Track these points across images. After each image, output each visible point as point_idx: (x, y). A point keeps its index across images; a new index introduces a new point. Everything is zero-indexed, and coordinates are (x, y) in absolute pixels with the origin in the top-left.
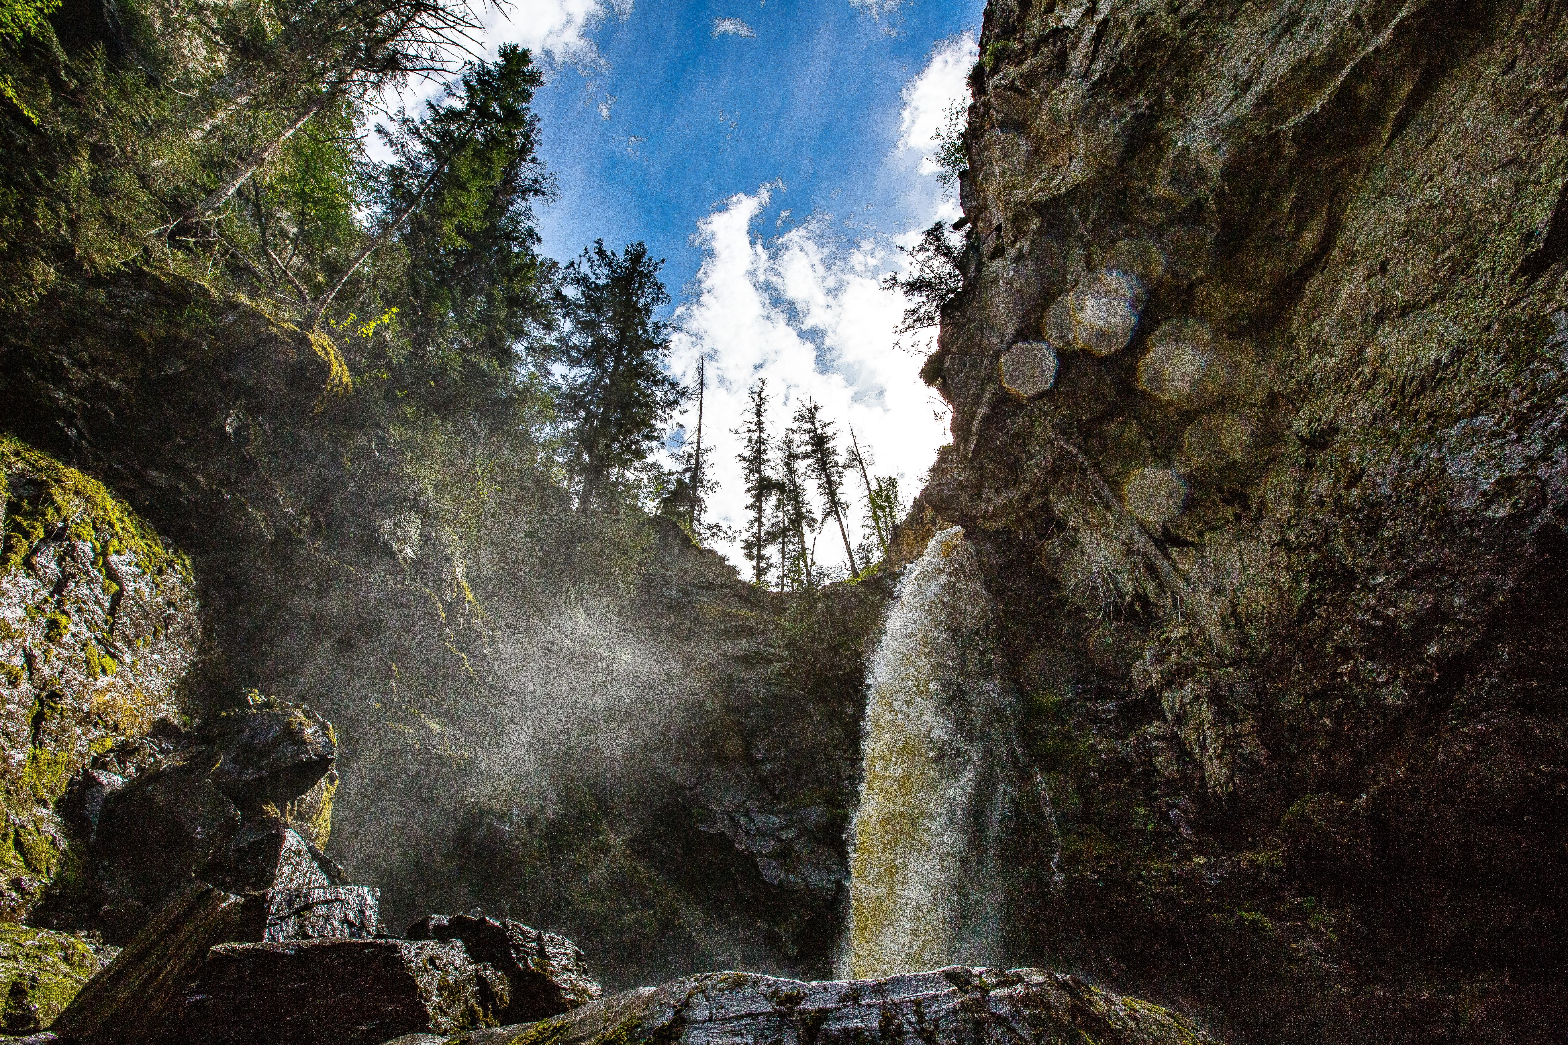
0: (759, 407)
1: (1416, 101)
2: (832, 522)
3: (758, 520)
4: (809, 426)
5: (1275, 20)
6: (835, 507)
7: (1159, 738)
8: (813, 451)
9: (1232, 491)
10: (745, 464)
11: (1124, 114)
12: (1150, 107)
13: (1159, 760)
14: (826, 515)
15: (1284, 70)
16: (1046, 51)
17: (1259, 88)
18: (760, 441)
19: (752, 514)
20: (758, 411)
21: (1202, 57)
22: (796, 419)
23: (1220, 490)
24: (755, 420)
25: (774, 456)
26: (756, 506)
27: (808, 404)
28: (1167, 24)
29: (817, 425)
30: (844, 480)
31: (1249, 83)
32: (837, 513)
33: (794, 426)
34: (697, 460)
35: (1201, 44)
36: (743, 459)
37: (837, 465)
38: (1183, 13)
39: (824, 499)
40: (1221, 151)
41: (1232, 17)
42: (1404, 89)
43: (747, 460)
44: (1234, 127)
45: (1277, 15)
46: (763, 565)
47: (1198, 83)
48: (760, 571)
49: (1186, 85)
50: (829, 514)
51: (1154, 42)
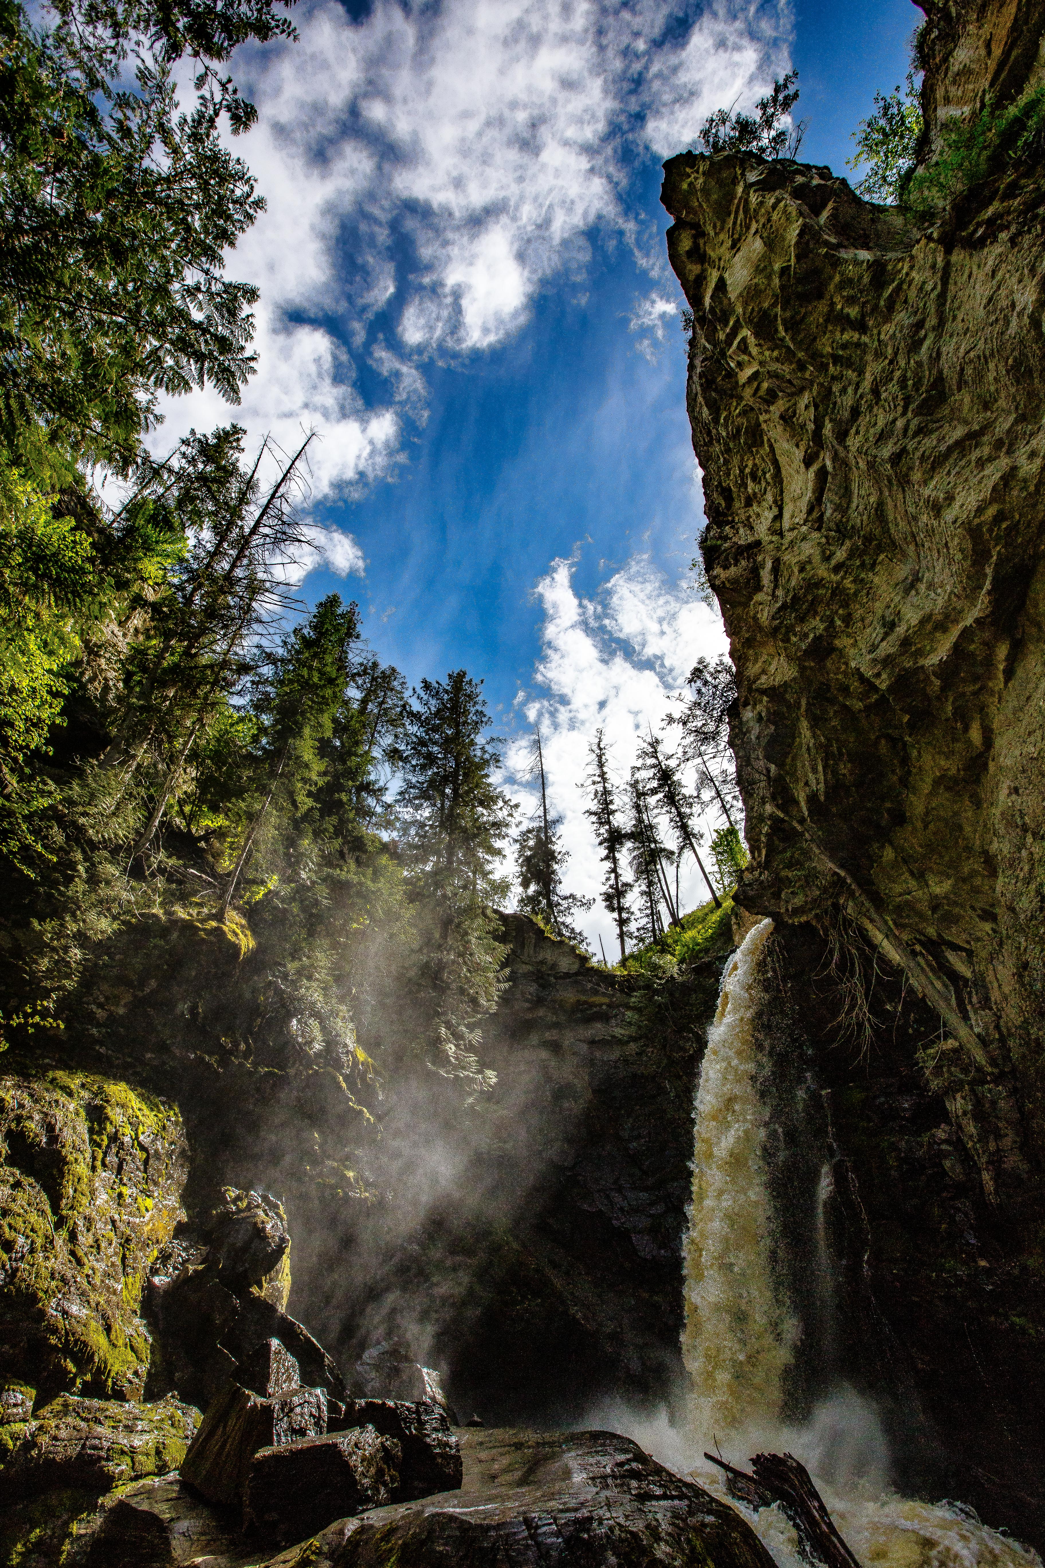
0: (600, 757)
1: (1013, 660)
2: (688, 854)
3: (614, 870)
4: (653, 761)
5: (902, 576)
6: (689, 838)
7: (946, 1141)
8: (660, 786)
9: (984, 910)
10: (594, 818)
11: (806, 635)
12: (826, 629)
13: (947, 1164)
14: (681, 849)
15: (914, 622)
16: (744, 563)
17: (900, 630)
18: (606, 792)
19: (608, 865)
20: (600, 761)
21: (856, 594)
22: (639, 757)
23: (973, 908)
24: (598, 772)
25: (622, 801)
26: (611, 856)
27: (649, 740)
28: (822, 572)
29: (661, 758)
30: (694, 810)
31: (893, 625)
32: (691, 844)
33: (639, 763)
34: (546, 833)
35: (852, 586)
36: (591, 813)
37: (685, 796)
38: (833, 562)
39: (677, 832)
40: (884, 676)
41: (873, 565)
42: (1002, 651)
43: (595, 814)
44: (887, 661)
45: (902, 571)
46: (625, 915)
47: (857, 615)
48: (622, 922)
49: (849, 615)
50: (684, 847)
51: (816, 584)
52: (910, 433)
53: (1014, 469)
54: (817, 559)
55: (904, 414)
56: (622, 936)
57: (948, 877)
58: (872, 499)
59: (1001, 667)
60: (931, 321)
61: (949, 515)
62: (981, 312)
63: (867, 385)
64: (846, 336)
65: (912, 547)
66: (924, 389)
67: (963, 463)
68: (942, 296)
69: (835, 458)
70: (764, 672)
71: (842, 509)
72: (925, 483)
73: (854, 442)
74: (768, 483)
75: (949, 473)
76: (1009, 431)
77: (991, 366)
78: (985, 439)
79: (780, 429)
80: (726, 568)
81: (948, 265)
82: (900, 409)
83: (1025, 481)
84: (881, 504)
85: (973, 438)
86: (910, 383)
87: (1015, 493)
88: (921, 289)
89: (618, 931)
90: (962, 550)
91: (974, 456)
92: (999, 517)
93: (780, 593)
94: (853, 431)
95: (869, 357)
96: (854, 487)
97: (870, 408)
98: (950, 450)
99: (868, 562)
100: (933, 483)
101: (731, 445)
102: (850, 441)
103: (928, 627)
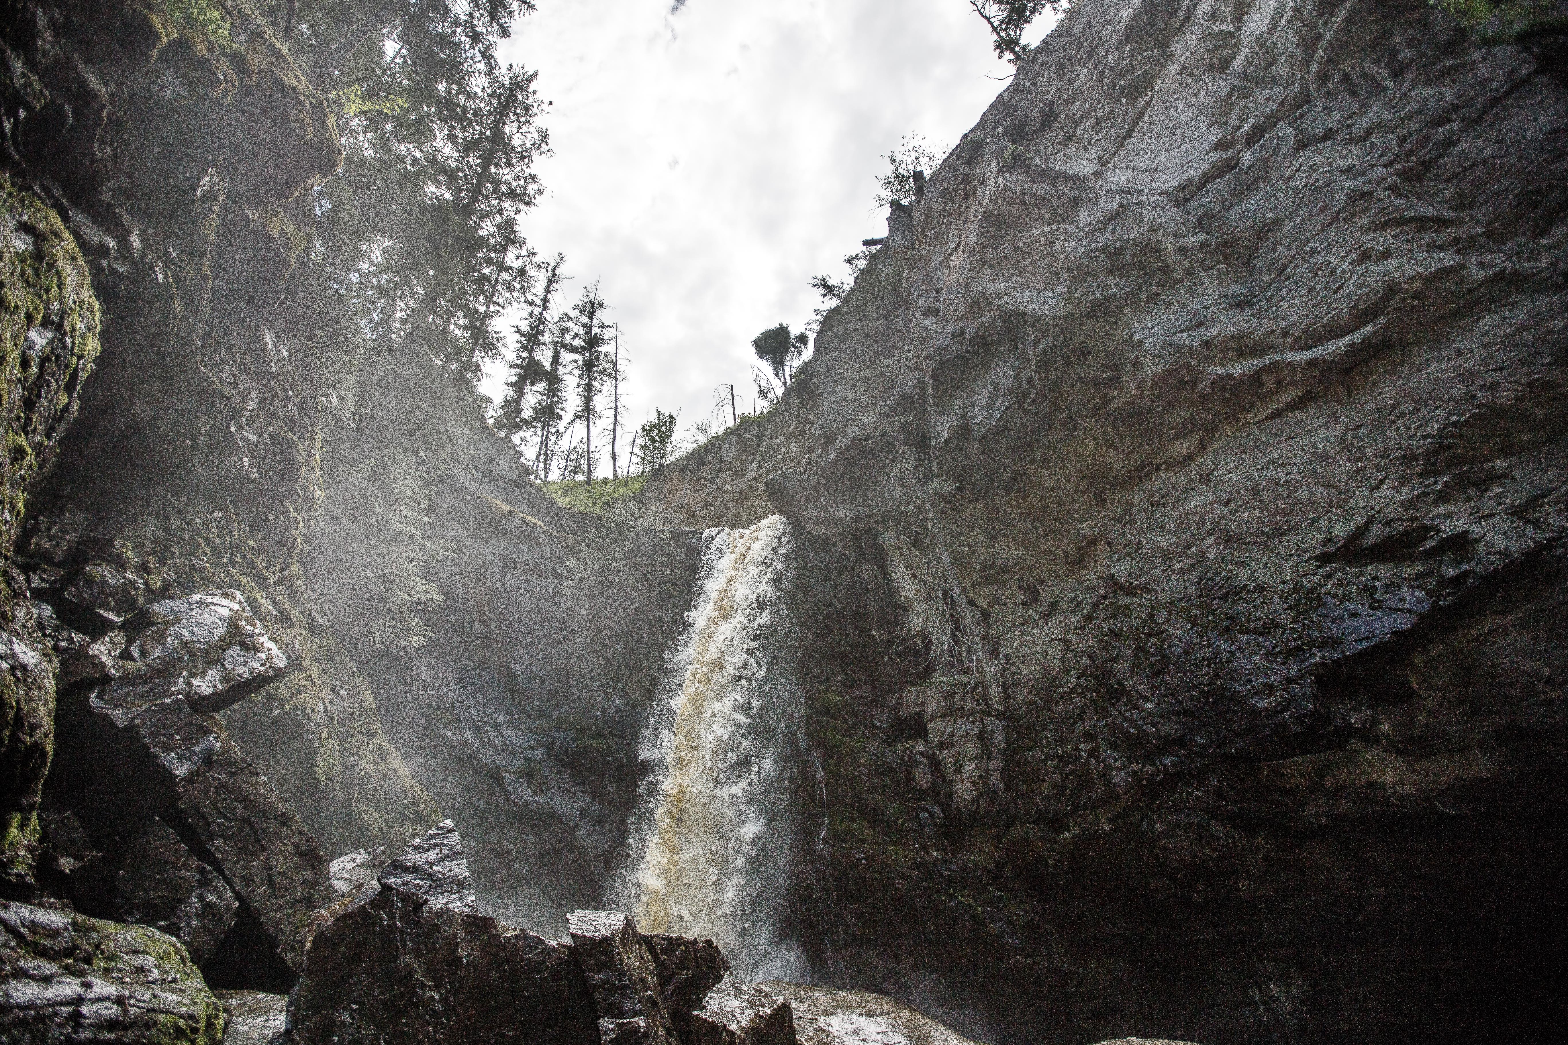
0: (550, 282)
1: (1292, 406)
2: (581, 424)
3: (516, 401)
5: (1234, 292)
6: (588, 412)
7: (923, 754)
8: (584, 349)
9: (1030, 584)
10: (521, 339)
11: (1105, 287)
12: (1128, 294)
13: (918, 772)
14: (577, 417)
15: (1227, 333)
16: (1063, 188)
17: (1208, 333)
18: (541, 320)
19: (512, 392)
21: (1178, 282)
22: (576, 307)
25: (548, 339)
26: (519, 385)
27: (593, 298)
28: (1169, 244)
29: (596, 322)
31: (1200, 325)
32: (588, 419)
33: (573, 314)
35: (1183, 273)
36: (519, 331)
38: (1181, 242)
39: (579, 400)
40: (1161, 362)
41: (1210, 269)
42: (1290, 395)
43: (523, 334)
44: (1179, 350)
45: (1239, 288)
47: (1166, 298)
49: (1157, 295)
50: (580, 417)
51: (1156, 251)
52: (1386, 183)
54: (1169, 232)
55: (1387, 166)
57: (1022, 547)
58: (1271, 215)
59: (1276, 406)
60: (1468, 113)
61: (1377, 268)
63: (1363, 120)
64: (1375, 68)
65: (1271, 275)
66: (1415, 158)
67: (1417, 235)
68: (1496, 101)
69: (1264, 158)
70: (1009, 295)
71: (1225, 205)
72: (1368, 231)
73: (1310, 156)
74: (1105, 138)
75: (1395, 237)
76: (1472, 237)
77: (1506, 181)
78: (1449, 230)
79: (1202, 99)
80: (1034, 181)
81: (1526, 81)
82: (1386, 160)
83: (1463, 280)
84: (1275, 224)
85: (1440, 222)
86: (1408, 146)
87: (1448, 284)
88: (1479, 82)
90: (1356, 300)
91: (1429, 237)
92: (1417, 296)
93: (1103, 236)
94: (1314, 149)
95: (1380, 101)
96: (1257, 195)
97: (1349, 140)
98: (1412, 219)
99: (1209, 263)
100: (1374, 235)
101: (1108, 78)
102: (1305, 154)
103: (1235, 344)
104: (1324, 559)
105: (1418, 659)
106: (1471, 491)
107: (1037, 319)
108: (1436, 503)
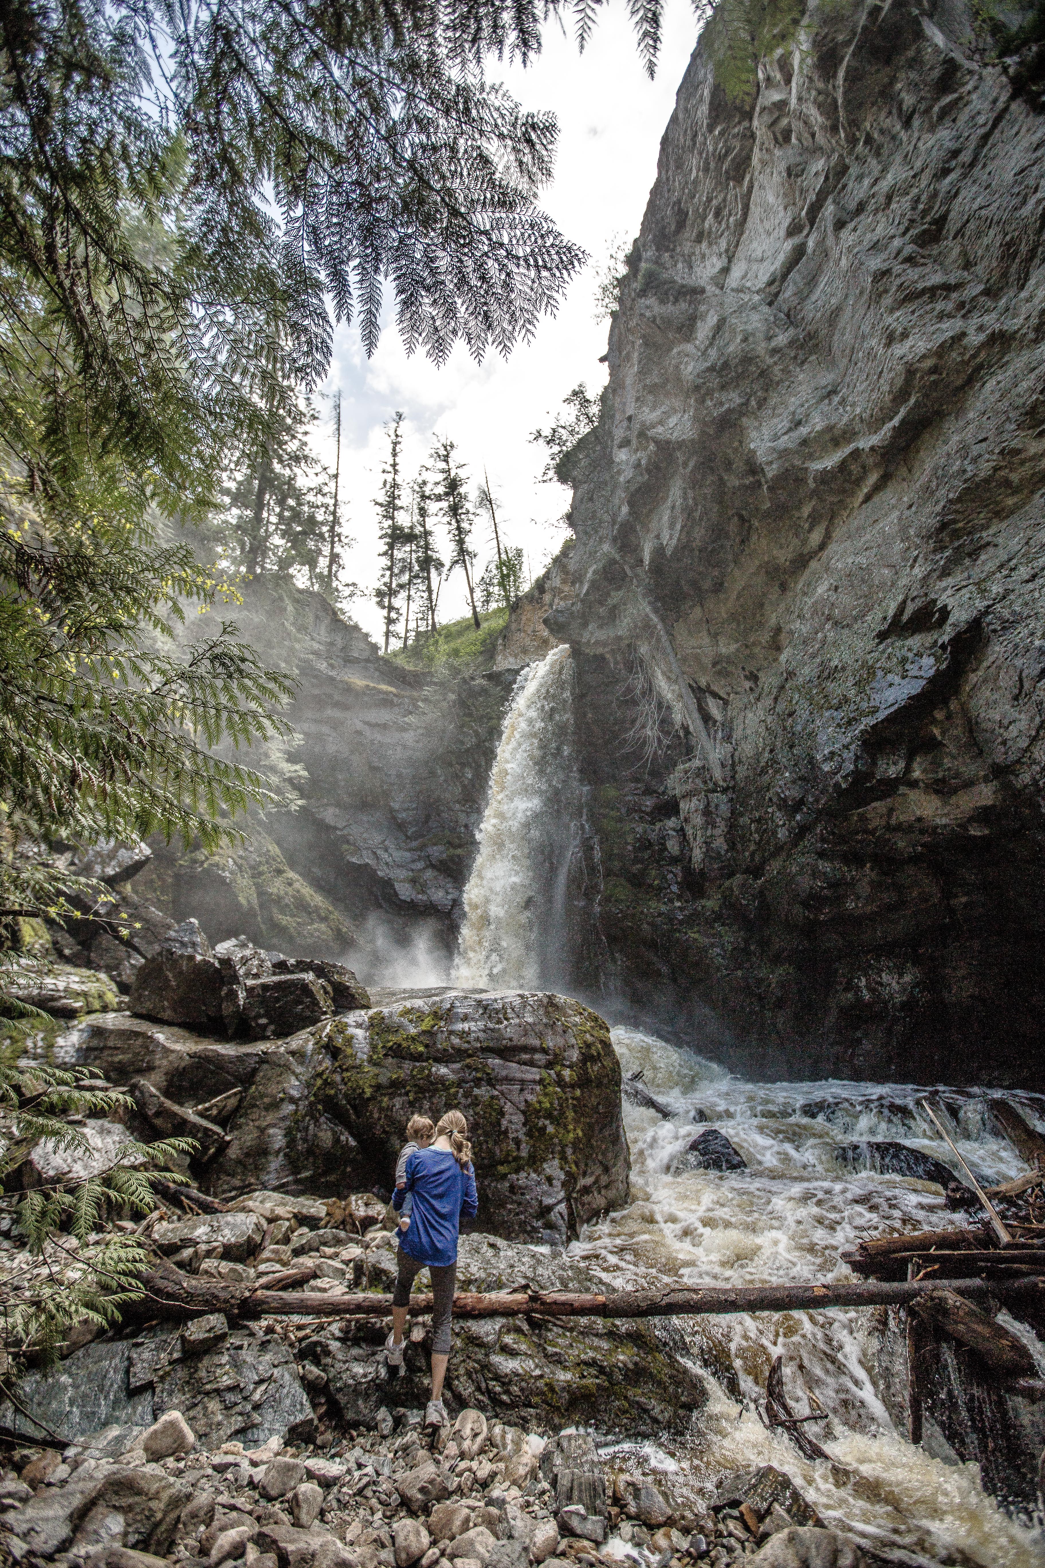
0: (395, 445)
1: (878, 488)
2: (459, 571)
3: (390, 569)
5: (824, 382)
6: (463, 554)
7: (674, 828)
8: (447, 494)
9: (751, 672)
10: (379, 509)
11: (721, 404)
12: (741, 405)
13: (669, 843)
15: (818, 428)
16: (683, 305)
17: (804, 431)
18: (395, 486)
19: (385, 561)
20: (394, 449)
21: (778, 383)
22: (431, 455)
23: (744, 669)
24: (390, 461)
26: (389, 553)
27: (444, 441)
28: (761, 348)
29: (452, 464)
30: (473, 528)
31: (799, 423)
32: (465, 561)
33: (430, 463)
34: (335, 511)
35: (779, 374)
36: (378, 504)
37: (468, 512)
38: (773, 344)
39: (453, 546)
40: (774, 466)
41: (803, 363)
42: (873, 478)
43: (381, 505)
44: (783, 454)
45: (827, 378)
46: (393, 615)
47: (772, 402)
48: (390, 621)
49: (765, 399)
50: (456, 562)
51: (751, 359)
52: (900, 258)
53: (964, 334)
54: (760, 336)
55: (904, 234)
56: (388, 634)
57: (737, 641)
58: (834, 300)
59: (866, 491)
60: (965, 157)
61: (899, 350)
62: (1009, 177)
63: (884, 186)
64: (889, 122)
65: (845, 361)
66: (928, 219)
67: (928, 307)
68: (985, 138)
69: (821, 243)
70: (661, 422)
71: (803, 296)
72: (892, 311)
73: (848, 237)
74: (728, 227)
75: (913, 312)
76: (973, 299)
77: (992, 232)
78: (955, 295)
79: (776, 178)
80: (662, 302)
81: (1006, 110)
82: (902, 228)
83: (966, 348)
84: (838, 310)
85: (945, 289)
86: (921, 207)
87: (954, 355)
88: (973, 118)
89: (384, 629)
90: (892, 385)
91: (940, 306)
92: (934, 370)
93: (713, 353)
94: (851, 226)
95: (898, 158)
96: (823, 280)
97: (876, 211)
98: (924, 291)
99: (801, 357)
100: (898, 314)
101: (712, 165)
102: (844, 234)
103: (827, 437)
104: (882, 636)
105: (939, 715)
106: (967, 562)
107: (681, 444)
108: (940, 578)
